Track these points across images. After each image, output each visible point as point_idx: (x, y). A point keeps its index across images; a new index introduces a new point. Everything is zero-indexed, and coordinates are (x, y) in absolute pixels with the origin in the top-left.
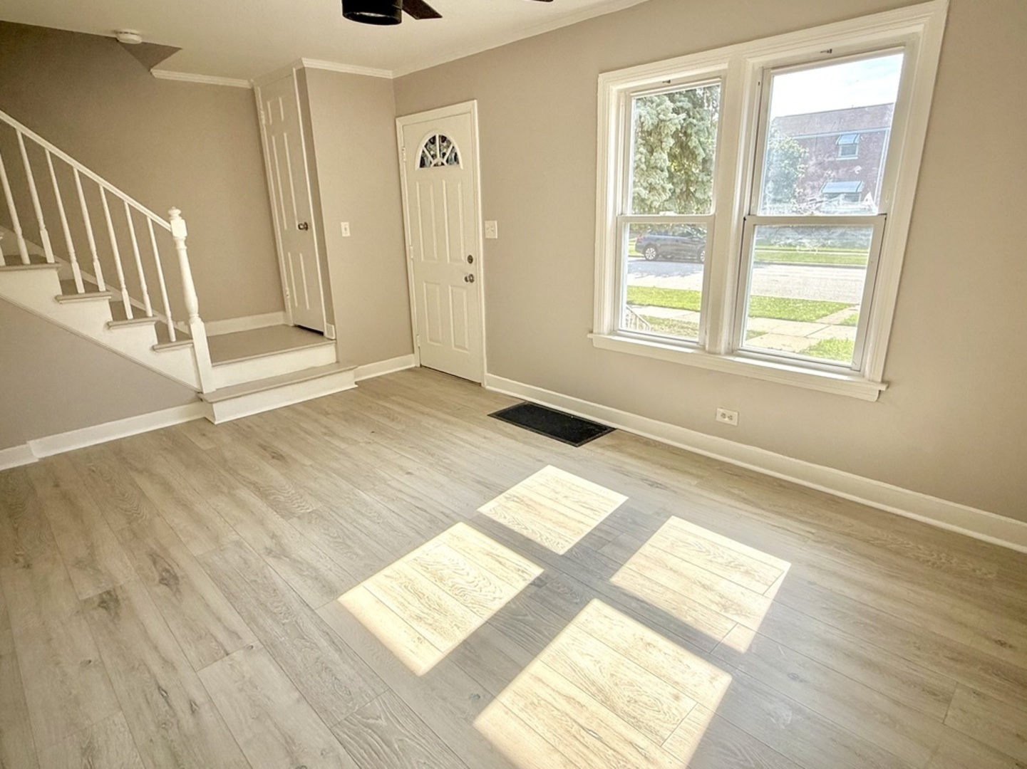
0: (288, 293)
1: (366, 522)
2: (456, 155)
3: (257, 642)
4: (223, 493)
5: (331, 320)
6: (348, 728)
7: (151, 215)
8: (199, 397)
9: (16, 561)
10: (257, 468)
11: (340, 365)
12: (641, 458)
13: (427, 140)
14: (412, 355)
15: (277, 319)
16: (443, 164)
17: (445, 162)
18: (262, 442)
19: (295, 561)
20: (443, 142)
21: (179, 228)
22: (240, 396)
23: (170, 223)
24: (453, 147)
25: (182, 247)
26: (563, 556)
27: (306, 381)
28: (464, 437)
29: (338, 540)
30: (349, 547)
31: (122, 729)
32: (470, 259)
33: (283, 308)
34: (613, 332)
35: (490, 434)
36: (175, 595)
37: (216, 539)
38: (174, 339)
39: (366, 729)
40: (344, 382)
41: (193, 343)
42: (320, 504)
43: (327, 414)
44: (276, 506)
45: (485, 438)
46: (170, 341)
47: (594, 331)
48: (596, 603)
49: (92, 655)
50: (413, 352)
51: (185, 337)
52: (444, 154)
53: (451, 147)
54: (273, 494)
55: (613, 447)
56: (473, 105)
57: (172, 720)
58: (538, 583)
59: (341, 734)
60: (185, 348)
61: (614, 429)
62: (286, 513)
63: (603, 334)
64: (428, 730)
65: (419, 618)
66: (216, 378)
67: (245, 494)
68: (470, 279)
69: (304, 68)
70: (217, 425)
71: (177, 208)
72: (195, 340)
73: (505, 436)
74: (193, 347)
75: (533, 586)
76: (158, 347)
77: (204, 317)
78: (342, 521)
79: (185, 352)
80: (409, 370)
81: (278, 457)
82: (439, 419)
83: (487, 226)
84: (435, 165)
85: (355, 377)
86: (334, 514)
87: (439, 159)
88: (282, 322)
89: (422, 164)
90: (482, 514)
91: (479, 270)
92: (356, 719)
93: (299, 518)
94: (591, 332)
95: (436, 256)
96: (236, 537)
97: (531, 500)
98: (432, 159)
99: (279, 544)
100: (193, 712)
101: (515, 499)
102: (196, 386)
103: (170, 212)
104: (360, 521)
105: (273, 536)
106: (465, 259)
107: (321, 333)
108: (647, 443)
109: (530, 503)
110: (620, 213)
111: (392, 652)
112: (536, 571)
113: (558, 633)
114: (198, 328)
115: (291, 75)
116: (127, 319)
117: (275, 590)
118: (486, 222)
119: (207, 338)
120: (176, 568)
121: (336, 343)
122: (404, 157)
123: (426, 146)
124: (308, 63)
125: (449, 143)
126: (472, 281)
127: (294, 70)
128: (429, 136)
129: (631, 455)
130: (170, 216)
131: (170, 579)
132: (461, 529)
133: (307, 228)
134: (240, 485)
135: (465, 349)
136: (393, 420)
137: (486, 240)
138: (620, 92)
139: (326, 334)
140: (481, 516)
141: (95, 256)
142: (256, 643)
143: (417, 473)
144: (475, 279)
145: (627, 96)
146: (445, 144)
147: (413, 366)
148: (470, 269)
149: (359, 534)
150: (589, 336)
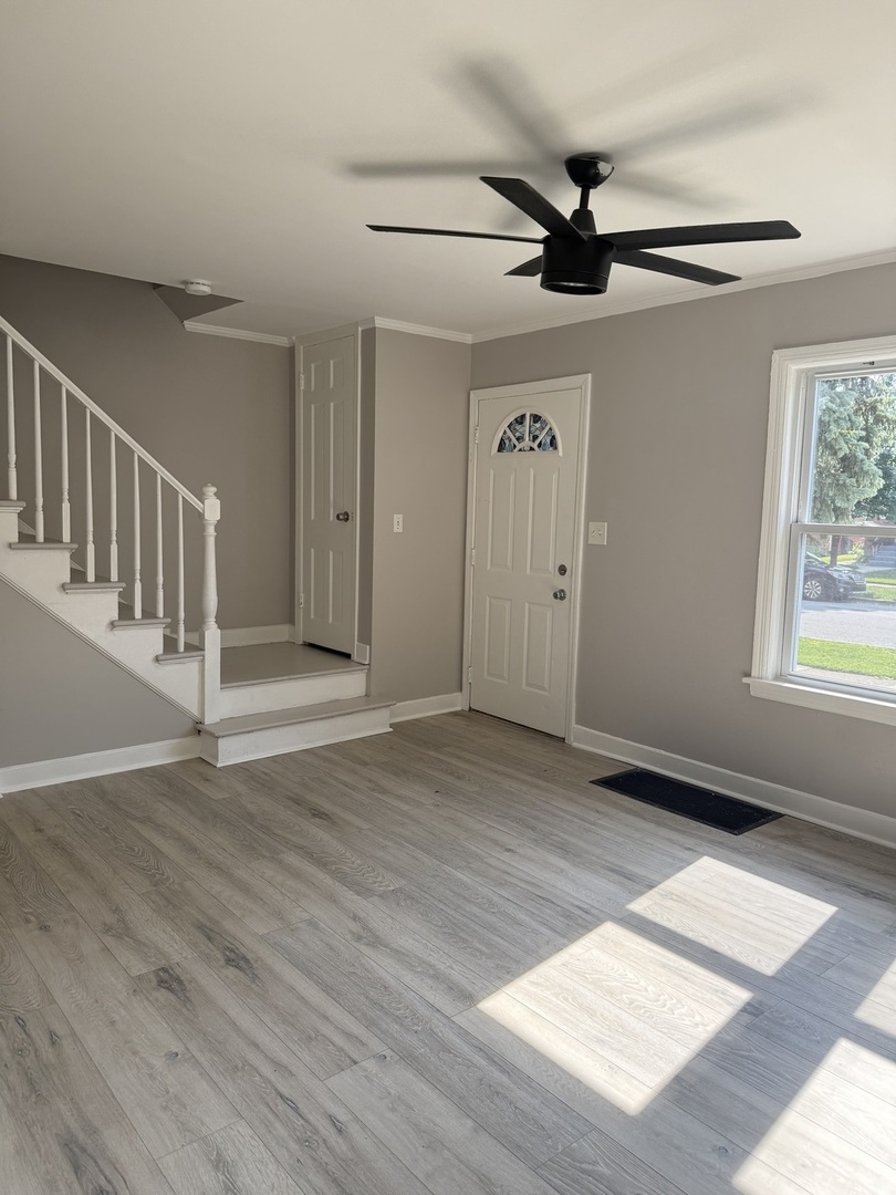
0: (302, 600)
1: (476, 910)
2: (554, 437)
3: (389, 1051)
4: (264, 857)
5: (366, 637)
6: (559, 1172)
7: (183, 491)
8: (198, 729)
9: (28, 921)
10: (297, 828)
11: (370, 700)
12: (835, 856)
13: (512, 419)
14: (458, 694)
15: (280, 633)
16: (532, 449)
17: (535, 446)
18: (292, 795)
19: (397, 952)
20: (535, 422)
21: (212, 509)
22: (252, 731)
23: (203, 503)
24: (550, 429)
25: (211, 532)
26: (773, 977)
27: (333, 717)
28: (568, 808)
29: (446, 930)
30: (464, 941)
31: (254, 1143)
32: (562, 570)
33: (291, 620)
34: (779, 676)
35: (602, 807)
36: (254, 982)
37: (279, 915)
38: (182, 649)
39: (584, 1176)
40: (375, 724)
41: (204, 656)
42: (403, 882)
43: (365, 764)
44: (341, 877)
45: (598, 812)
46: (177, 652)
47: (753, 674)
48: (844, 1046)
49: (176, 1047)
50: (461, 690)
51: (196, 648)
52: (535, 438)
53: (547, 429)
54: (334, 863)
55: (785, 839)
56: (586, 380)
57: (315, 1137)
58: (749, 1009)
59: (552, 1178)
60: (192, 661)
61: (781, 815)
62: (364, 891)
63: (767, 679)
64: (672, 1186)
65: (601, 1042)
66: (223, 704)
67: (292, 859)
68: (560, 595)
69: (373, 329)
70: (220, 769)
71: (213, 485)
72: (206, 652)
73: (626, 812)
74: (203, 661)
75: (745, 1014)
76: (164, 657)
77: (222, 623)
78: (442, 906)
79: (192, 666)
80: (455, 714)
81: (318, 814)
82: (524, 782)
83: (591, 530)
84: (520, 450)
85: (391, 717)
86: (427, 896)
87: (527, 442)
88: (285, 638)
89: (501, 448)
90: (633, 913)
91: (575, 585)
92: (566, 1162)
93: (380, 896)
94: (750, 675)
95: (509, 564)
96: (305, 916)
97: (697, 900)
98: (516, 443)
99: (366, 927)
100: (340, 1131)
101: (675, 897)
102: (195, 711)
103: (205, 489)
104: (468, 909)
105: (355, 918)
106: (552, 568)
107: (348, 656)
108: (837, 837)
109: (697, 904)
110: (795, 519)
111: (580, 1082)
112: (743, 995)
113: (807, 1078)
114: (213, 636)
115: (354, 335)
116: (134, 619)
117: (386, 988)
118: (590, 523)
119: (222, 649)
120: (239, 946)
121: (369, 670)
122: (476, 438)
123: (509, 427)
124: (380, 322)
125: (545, 423)
126: (562, 598)
127: (360, 329)
128: (517, 414)
129: (819, 852)
130: (204, 494)
131: (236, 959)
132: (609, 929)
133: (347, 519)
134: (284, 849)
135: (543, 688)
136: (459, 778)
137: (587, 546)
138: (800, 372)
139: (355, 657)
140: (633, 915)
141: (114, 538)
142: (388, 1053)
143: (520, 851)
144: (568, 597)
145: (810, 377)
146: (538, 425)
147: (459, 708)
148: (561, 583)
149: (472, 925)
150: (745, 680)
